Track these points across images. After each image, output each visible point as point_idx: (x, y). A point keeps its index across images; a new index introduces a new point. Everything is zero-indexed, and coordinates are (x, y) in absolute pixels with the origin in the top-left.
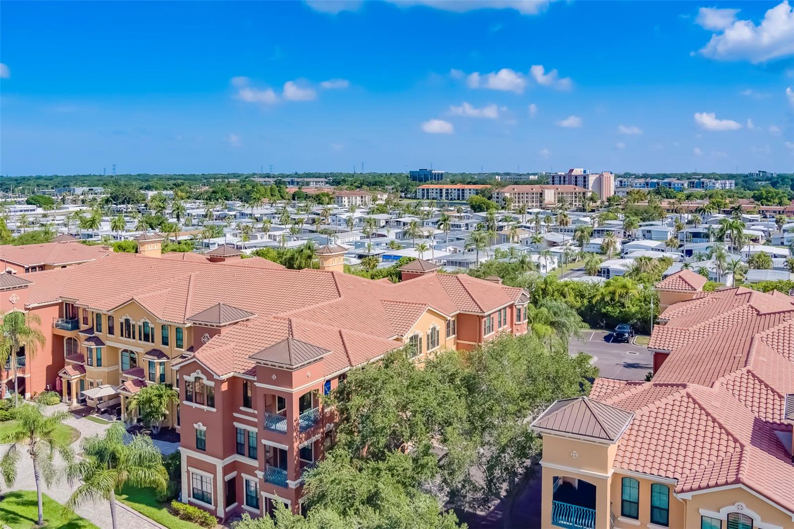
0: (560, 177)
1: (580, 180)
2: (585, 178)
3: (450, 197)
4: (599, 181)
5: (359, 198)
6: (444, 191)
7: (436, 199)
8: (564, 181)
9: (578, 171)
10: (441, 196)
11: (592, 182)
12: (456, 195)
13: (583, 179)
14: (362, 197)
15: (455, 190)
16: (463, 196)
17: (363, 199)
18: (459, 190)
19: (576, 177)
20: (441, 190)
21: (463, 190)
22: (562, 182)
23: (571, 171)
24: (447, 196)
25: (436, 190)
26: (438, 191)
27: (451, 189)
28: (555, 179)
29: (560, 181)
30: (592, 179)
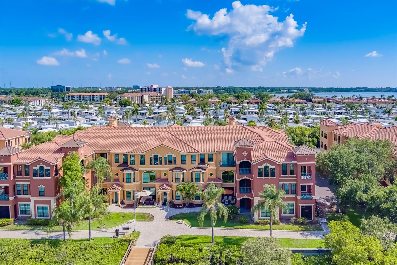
0: (146, 89)
1: (157, 90)
2: (160, 89)
3: (85, 100)
4: (167, 90)
5: (38, 102)
6: (82, 97)
7: (77, 101)
8: (148, 91)
9: (155, 86)
10: (80, 99)
11: (163, 91)
12: (89, 99)
13: (158, 90)
14: (40, 101)
15: (88, 96)
16: (93, 99)
17: (41, 102)
18: (90, 96)
19: (155, 89)
20: (80, 96)
21: (93, 96)
22: (147, 91)
23: (152, 86)
24: (84, 99)
25: (77, 96)
26: (78, 97)
27: (86, 96)
28: (143, 90)
29: (146, 91)
30: (163, 90)
